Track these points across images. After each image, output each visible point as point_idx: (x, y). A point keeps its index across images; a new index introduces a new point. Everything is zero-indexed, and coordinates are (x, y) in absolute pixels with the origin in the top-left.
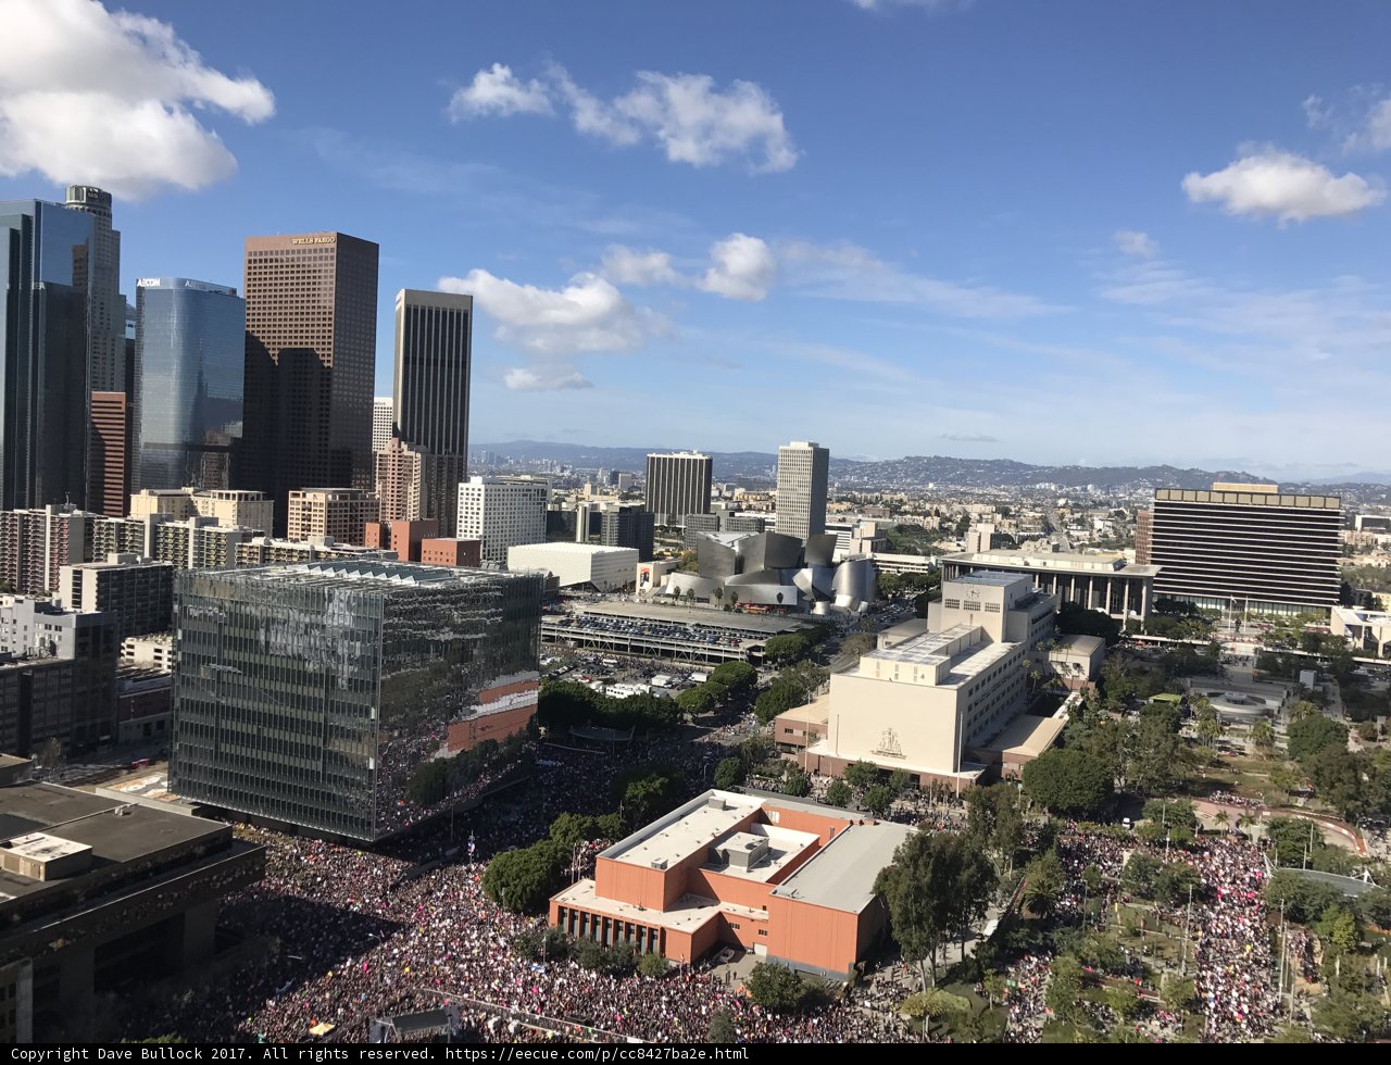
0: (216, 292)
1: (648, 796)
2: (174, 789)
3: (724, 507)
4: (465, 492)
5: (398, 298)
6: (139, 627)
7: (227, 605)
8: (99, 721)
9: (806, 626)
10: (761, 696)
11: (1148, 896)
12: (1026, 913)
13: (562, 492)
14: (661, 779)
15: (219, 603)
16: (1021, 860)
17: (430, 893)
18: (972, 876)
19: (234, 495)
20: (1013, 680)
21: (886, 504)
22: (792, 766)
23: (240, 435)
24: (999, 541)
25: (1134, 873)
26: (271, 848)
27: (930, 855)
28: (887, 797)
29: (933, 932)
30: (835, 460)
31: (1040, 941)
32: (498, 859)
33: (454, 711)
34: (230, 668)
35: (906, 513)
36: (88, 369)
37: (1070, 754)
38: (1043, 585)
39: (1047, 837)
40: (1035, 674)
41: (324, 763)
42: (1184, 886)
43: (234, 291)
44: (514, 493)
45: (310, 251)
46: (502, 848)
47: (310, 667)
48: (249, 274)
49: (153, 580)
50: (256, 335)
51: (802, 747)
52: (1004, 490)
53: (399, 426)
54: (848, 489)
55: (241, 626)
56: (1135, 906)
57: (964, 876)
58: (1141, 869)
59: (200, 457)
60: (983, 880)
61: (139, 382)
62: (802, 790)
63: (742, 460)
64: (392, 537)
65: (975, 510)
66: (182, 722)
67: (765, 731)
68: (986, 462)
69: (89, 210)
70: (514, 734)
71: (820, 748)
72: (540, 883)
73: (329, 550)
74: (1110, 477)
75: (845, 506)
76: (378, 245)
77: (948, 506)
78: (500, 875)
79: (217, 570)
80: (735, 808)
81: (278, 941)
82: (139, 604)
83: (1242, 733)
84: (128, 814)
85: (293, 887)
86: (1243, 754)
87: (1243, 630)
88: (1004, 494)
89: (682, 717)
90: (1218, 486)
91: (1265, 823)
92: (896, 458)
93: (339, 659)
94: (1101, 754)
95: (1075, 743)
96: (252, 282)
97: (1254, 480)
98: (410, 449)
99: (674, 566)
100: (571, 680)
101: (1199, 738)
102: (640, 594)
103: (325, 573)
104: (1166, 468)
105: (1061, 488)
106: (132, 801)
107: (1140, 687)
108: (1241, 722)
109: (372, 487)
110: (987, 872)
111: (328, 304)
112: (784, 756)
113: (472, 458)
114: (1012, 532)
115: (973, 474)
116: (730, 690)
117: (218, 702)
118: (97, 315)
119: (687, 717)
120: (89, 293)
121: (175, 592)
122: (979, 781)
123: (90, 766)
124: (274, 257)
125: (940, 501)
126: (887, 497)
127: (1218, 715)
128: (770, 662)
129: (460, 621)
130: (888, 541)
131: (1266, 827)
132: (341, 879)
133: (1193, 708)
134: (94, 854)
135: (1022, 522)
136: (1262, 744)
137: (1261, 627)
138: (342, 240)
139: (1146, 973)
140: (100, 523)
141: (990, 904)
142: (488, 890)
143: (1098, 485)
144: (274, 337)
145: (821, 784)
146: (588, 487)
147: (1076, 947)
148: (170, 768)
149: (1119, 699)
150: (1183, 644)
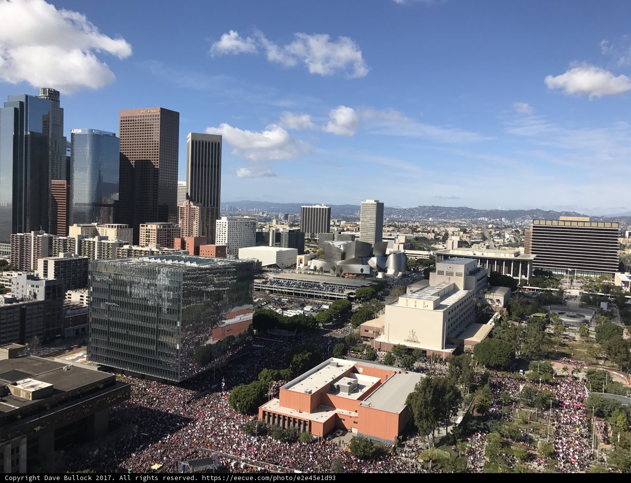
0: (107, 135)
1: (303, 361)
2: (89, 359)
3: (336, 230)
4: (219, 224)
5: (188, 137)
6: (73, 286)
7: (112, 276)
8: (56, 328)
9: (374, 283)
10: (354, 315)
11: (531, 405)
12: (475, 414)
13: (262, 223)
14: (309, 353)
15: (109, 275)
16: (473, 389)
17: (205, 405)
18: (451, 397)
19: (115, 226)
20: (469, 307)
21: (410, 228)
22: (368, 347)
23: (118, 199)
24: (462, 244)
25: (525, 395)
26: (133, 385)
27: (431, 387)
28: (411, 361)
29: (433, 422)
30: (387, 208)
31: (482, 426)
32: (235, 389)
33: (214, 323)
34: (114, 304)
35: (419, 231)
36: (50, 170)
37: (495, 340)
38: (482, 264)
39: (485, 378)
40: (479, 304)
41: (157, 347)
42: (548, 401)
43: (114, 134)
44: (241, 224)
45: (148, 116)
46: (237, 385)
47: (150, 303)
48: (121, 127)
49: (79, 264)
50: (124, 154)
51: (373, 338)
52: (464, 221)
53: (189, 194)
54: (392, 221)
55: (119, 285)
56: (526, 410)
57: (447, 396)
58: (528, 393)
59: (100, 209)
60: (455, 399)
61: (72, 176)
62: (373, 358)
63: (344, 208)
64: (187, 244)
65: (450, 230)
66: (93, 329)
67: (356, 331)
68: (455, 208)
69: (49, 99)
70: (242, 333)
71: (381, 339)
72: (254, 400)
73: (158, 250)
74: (512, 215)
75: (391, 228)
76: (179, 113)
77: (439, 228)
78: (236, 397)
79: (108, 260)
80: (343, 366)
81: (137, 427)
82: (73, 275)
83: (573, 331)
84: (69, 370)
85: (143, 402)
86: (575, 340)
87: (574, 284)
88: (464, 222)
89: (318, 325)
90: (562, 218)
91: (585, 372)
92: (414, 207)
93: (163, 300)
94: (509, 341)
95: (497, 336)
96: (123, 130)
97: (579, 215)
98: (194, 205)
99: (313, 257)
100: (267, 308)
101: (554, 333)
102: (298, 269)
103: (156, 261)
104: (538, 210)
105: (490, 220)
106: (71, 364)
107: (527, 310)
108: (573, 326)
109: (177, 222)
110: (457, 395)
111: (156, 140)
112: (364, 342)
113: (222, 208)
114: (468, 240)
115: (450, 214)
116: (340, 312)
117: (109, 319)
118: (54, 146)
119: (320, 325)
120: (50, 136)
121: (89, 270)
122: (453, 353)
123: (52, 348)
124: (132, 119)
125: (435, 226)
126: (410, 225)
127: (563, 323)
128: (357, 300)
129: (217, 282)
130: (411, 244)
131: (586, 374)
132: (164, 398)
133: (551, 319)
134: (54, 388)
135: (472, 235)
136: (583, 336)
137: (583, 282)
138: (163, 111)
139: (531, 441)
140: (55, 239)
141: (459, 409)
142: (230, 404)
143: (507, 218)
144: (133, 155)
145: (382, 354)
146: (274, 221)
147: (499, 429)
148: (87, 349)
149: (517, 315)
150: (547, 290)
